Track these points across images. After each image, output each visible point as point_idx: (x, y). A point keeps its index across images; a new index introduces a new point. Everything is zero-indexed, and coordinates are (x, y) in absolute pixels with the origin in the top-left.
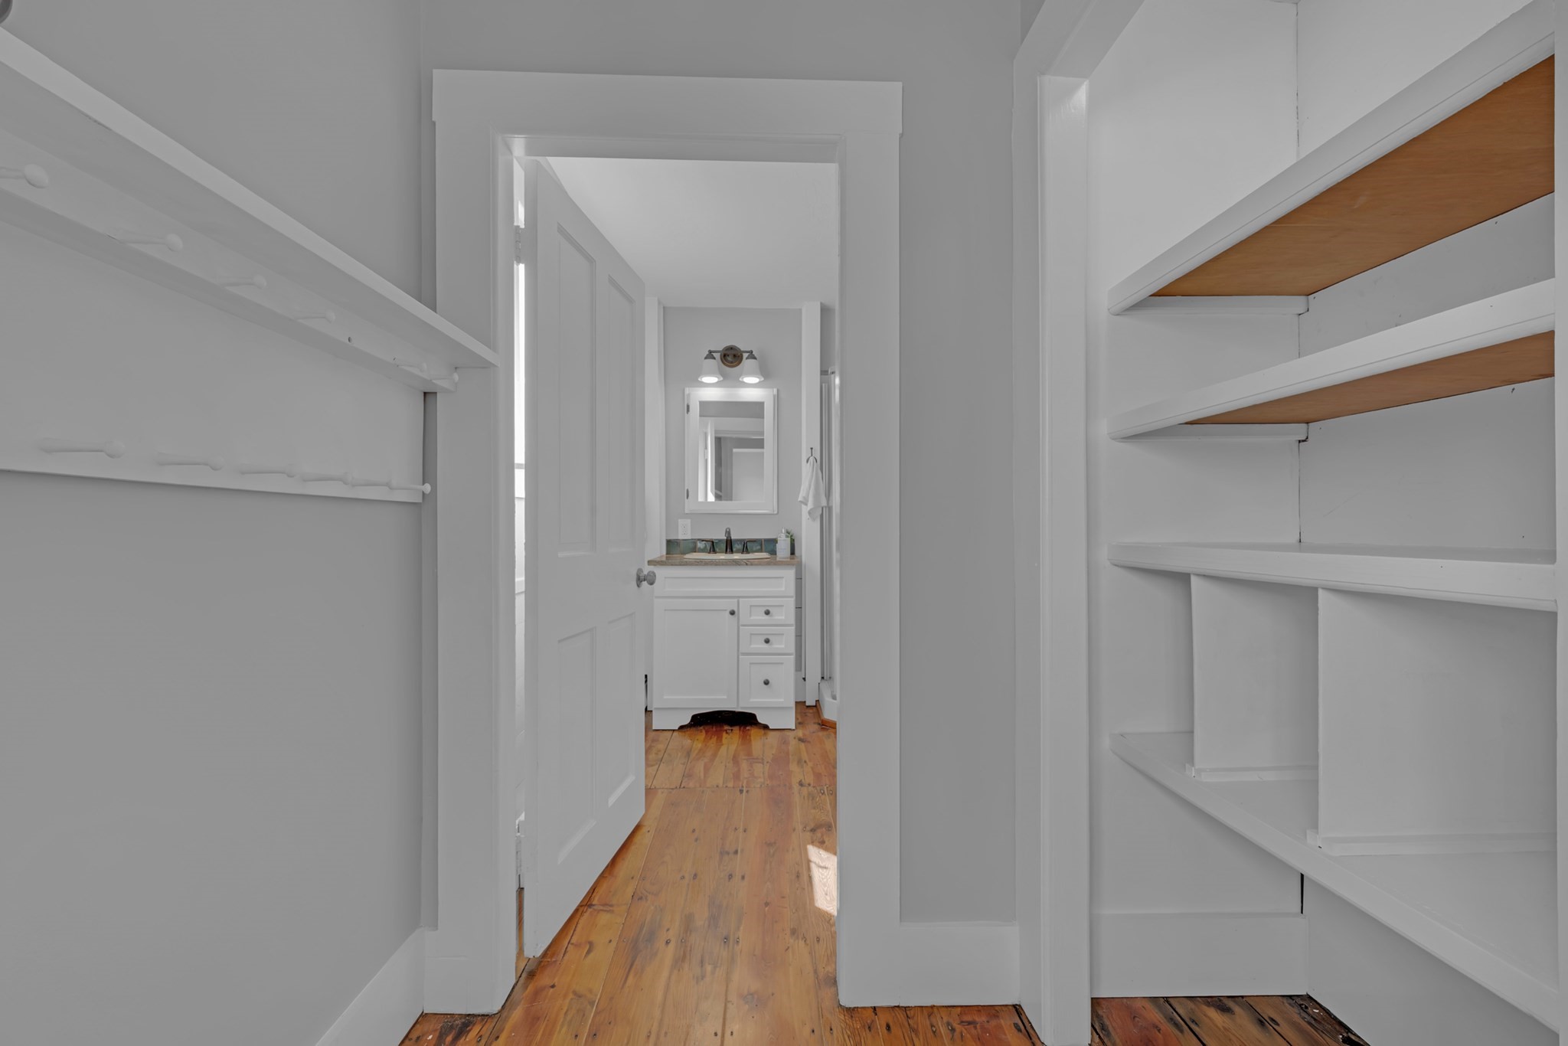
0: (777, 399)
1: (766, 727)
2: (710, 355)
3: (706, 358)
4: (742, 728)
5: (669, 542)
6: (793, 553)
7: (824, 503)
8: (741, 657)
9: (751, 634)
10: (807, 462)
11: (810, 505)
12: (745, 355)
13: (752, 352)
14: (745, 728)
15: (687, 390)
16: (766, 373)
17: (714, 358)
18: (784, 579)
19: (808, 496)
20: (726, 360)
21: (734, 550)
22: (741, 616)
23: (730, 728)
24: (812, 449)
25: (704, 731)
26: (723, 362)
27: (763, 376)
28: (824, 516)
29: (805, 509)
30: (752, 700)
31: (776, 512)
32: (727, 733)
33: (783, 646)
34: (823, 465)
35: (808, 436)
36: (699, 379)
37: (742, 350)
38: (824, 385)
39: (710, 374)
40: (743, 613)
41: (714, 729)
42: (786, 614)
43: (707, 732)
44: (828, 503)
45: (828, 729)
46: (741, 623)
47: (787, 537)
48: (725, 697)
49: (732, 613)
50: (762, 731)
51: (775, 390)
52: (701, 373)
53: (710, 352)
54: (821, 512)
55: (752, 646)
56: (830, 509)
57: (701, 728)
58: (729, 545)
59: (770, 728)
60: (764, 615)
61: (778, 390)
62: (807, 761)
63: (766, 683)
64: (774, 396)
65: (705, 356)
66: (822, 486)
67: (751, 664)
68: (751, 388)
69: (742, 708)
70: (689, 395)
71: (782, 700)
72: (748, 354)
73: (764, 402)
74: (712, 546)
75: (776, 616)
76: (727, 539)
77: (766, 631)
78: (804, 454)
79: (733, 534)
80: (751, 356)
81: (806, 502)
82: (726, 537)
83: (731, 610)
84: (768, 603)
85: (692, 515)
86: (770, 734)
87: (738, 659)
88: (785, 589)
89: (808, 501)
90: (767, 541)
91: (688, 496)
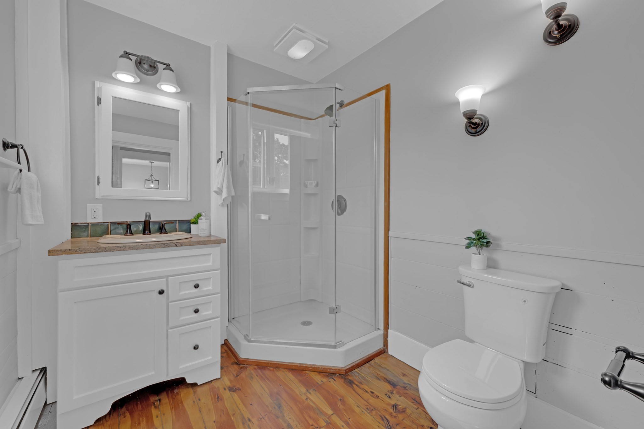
0: (191, 110)
1: (194, 385)
2: (126, 55)
4: (170, 394)
5: (74, 226)
7: (233, 193)
8: (170, 330)
9: (180, 308)
10: (218, 163)
12: (161, 67)
14: (172, 392)
15: (98, 84)
17: (131, 61)
18: (212, 255)
19: (221, 187)
20: (142, 66)
22: (169, 294)
23: (157, 398)
24: (222, 152)
25: (128, 414)
26: (138, 66)
30: (181, 367)
31: (189, 199)
32: (155, 407)
33: (212, 313)
36: (113, 75)
37: (160, 62)
39: (126, 71)
40: (171, 292)
41: (140, 407)
42: (213, 285)
43: (131, 414)
45: (246, 368)
46: (171, 300)
48: (153, 373)
49: (161, 292)
50: (191, 390)
51: (188, 104)
52: (115, 69)
53: (126, 52)
55: (182, 318)
57: (124, 409)
58: (147, 228)
59: (198, 384)
60: (194, 288)
61: (191, 104)
62: (251, 418)
64: (188, 108)
65: (121, 54)
66: (231, 181)
67: (180, 334)
68: (167, 95)
69: (171, 377)
70: (100, 89)
71: (210, 358)
72: (164, 67)
73: (179, 111)
74: (128, 228)
75: (205, 288)
76: (145, 220)
77: (195, 303)
78: (214, 156)
79: (150, 217)
80: (168, 67)
81: (219, 192)
82: (143, 220)
83: (159, 289)
84: (196, 277)
85: (104, 200)
86: (199, 390)
87: (167, 332)
88: (211, 264)
89: (222, 191)
90: (181, 222)
91: (99, 183)
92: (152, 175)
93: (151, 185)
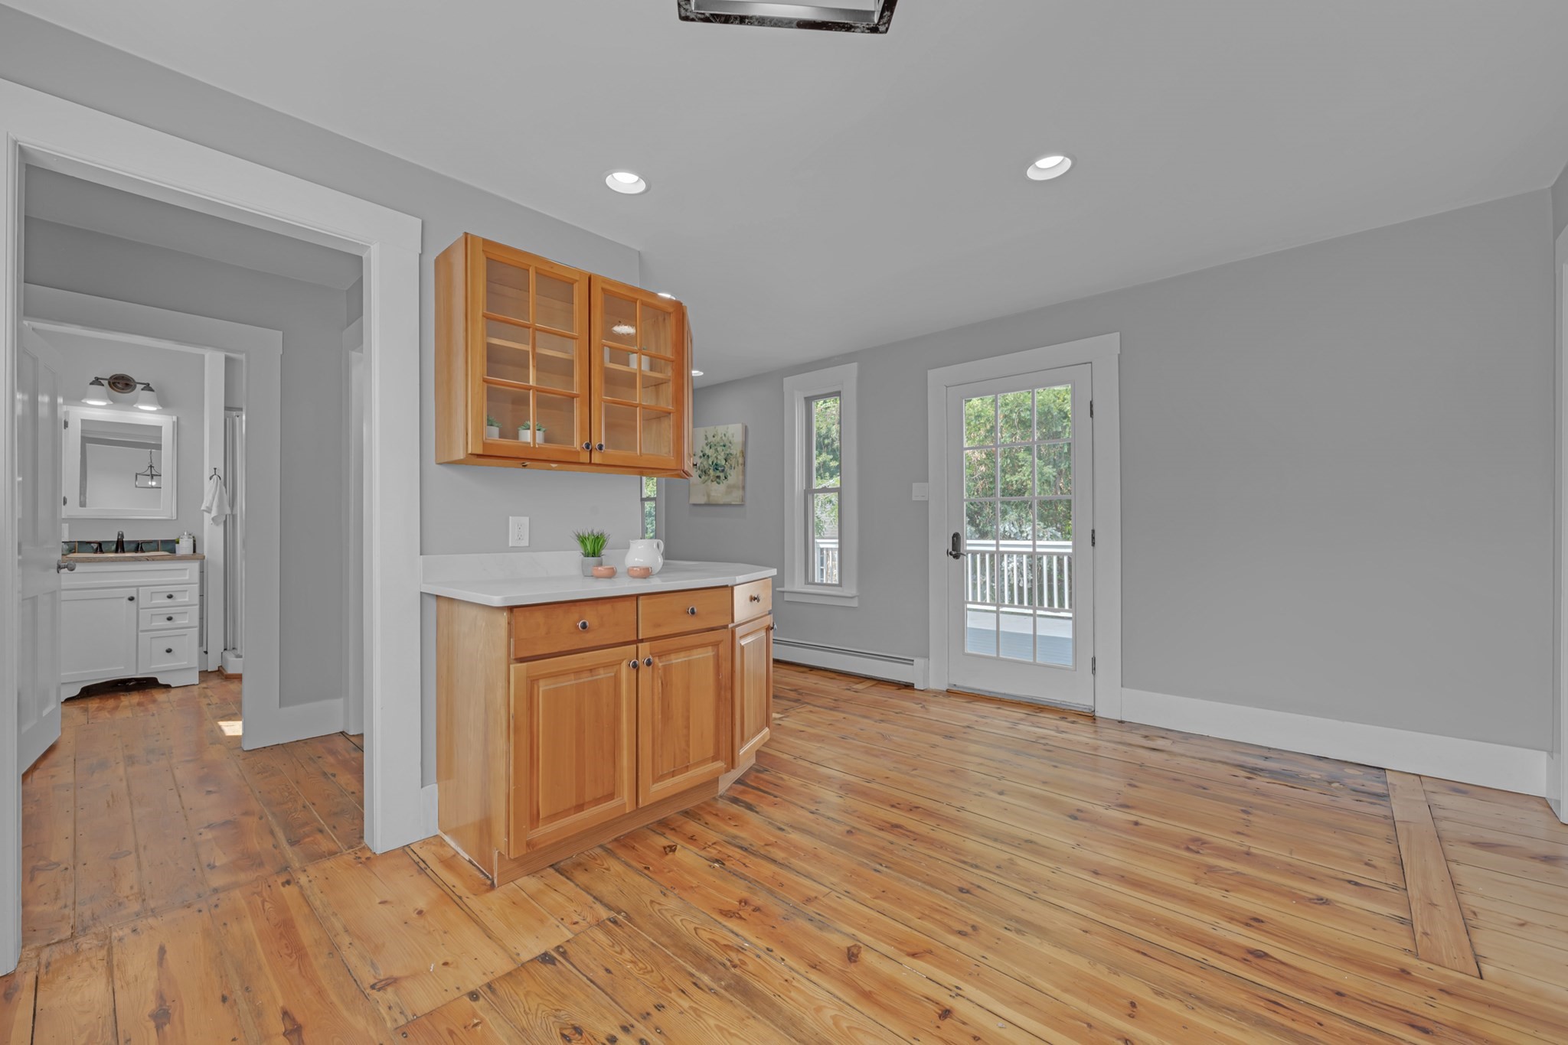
0: (177, 426)
1: (168, 687)
2: (97, 381)
3: (91, 384)
4: (141, 691)
6: (194, 551)
7: (228, 511)
8: (140, 634)
9: (152, 615)
10: (211, 479)
11: (214, 513)
12: (139, 385)
13: (149, 384)
14: (144, 691)
15: (66, 409)
16: (165, 403)
17: (103, 385)
18: (186, 571)
19: (212, 506)
20: (116, 386)
21: (125, 550)
22: (140, 601)
24: (215, 469)
25: (95, 701)
26: (112, 388)
27: (161, 406)
28: (228, 523)
29: (208, 518)
30: (152, 667)
31: (175, 518)
33: (187, 622)
34: (227, 480)
35: (211, 457)
36: (82, 402)
37: (137, 381)
38: (228, 419)
39: (97, 398)
40: (143, 601)
42: (191, 596)
43: (99, 701)
44: (232, 512)
45: (233, 681)
46: (141, 606)
47: (189, 538)
48: (121, 668)
49: (131, 599)
50: (164, 691)
51: (175, 418)
52: (84, 397)
53: (97, 379)
54: (224, 519)
55: (153, 624)
56: (234, 517)
58: (120, 546)
59: (173, 686)
60: (167, 598)
61: (178, 418)
63: (169, 651)
64: (174, 422)
65: (90, 381)
66: (226, 498)
67: (151, 638)
68: (146, 413)
69: (141, 674)
70: (67, 413)
71: (186, 664)
72: (143, 386)
73: (161, 427)
74: (100, 547)
75: (180, 599)
76: (118, 541)
77: (169, 611)
78: (207, 473)
79: (122, 536)
80: (147, 387)
81: (209, 510)
82: (115, 539)
83: (130, 596)
84: (170, 589)
85: (70, 520)
86: (173, 691)
87: (137, 636)
88: (187, 578)
89: (211, 510)
90: (164, 542)
91: (65, 503)
92: (151, 467)
93: (150, 483)
